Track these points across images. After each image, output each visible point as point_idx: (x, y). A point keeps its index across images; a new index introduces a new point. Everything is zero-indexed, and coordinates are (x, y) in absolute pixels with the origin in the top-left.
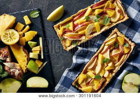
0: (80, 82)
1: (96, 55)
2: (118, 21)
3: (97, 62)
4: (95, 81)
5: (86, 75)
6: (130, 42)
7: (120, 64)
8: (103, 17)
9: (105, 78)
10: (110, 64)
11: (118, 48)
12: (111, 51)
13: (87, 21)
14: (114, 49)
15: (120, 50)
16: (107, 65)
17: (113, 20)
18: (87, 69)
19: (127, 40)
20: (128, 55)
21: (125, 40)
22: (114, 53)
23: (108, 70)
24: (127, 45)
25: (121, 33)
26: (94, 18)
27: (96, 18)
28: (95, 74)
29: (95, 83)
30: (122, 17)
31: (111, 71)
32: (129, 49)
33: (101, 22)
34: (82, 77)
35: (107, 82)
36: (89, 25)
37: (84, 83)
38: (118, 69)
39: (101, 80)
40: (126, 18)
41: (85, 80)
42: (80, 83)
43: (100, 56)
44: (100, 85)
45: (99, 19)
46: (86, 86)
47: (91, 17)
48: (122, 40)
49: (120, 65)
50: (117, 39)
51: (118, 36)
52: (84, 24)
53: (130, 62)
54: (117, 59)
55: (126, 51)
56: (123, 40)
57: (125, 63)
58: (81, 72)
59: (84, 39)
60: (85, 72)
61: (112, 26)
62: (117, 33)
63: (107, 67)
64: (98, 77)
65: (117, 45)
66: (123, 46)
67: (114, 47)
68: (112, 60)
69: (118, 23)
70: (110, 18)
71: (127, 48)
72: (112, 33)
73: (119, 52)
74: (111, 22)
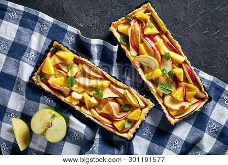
0: (60, 54)
1: (108, 76)
2: (167, 108)
3: (96, 78)
4: (63, 78)
5: (73, 62)
6: (133, 130)
7: (96, 116)
8: (171, 83)
9: (70, 94)
10: (94, 101)
11: (121, 111)
12: (115, 100)
13: (162, 56)
14: (120, 105)
15: (118, 115)
16: (91, 96)
17: (167, 99)
18: (83, 64)
19: (137, 126)
20: (112, 130)
21: (135, 122)
22: (114, 105)
23: (83, 98)
24: (128, 126)
25: (148, 114)
26: (169, 67)
27: (168, 72)
28: (75, 77)
29: (60, 78)
30: (173, 113)
31: (82, 103)
32: (122, 130)
33: (163, 80)
34: (69, 55)
35: (63, 98)
36: (155, 60)
37: (58, 61)
38: (87, 113)
39: (66, 88)
40: (173, 121)
41: (63, 62)
42: (57, 53)
43: (106, 83)
44: (57, 87)
45: (167, 77)
46: (54, 64)
47: (169, 63)
48: (136, 117)
49: (94, 118)
50: (137, 108)
51: (142, 109)
52: (157, 52)
53: (100, 133)
54: (104, 110)
55: (117, 125)
56: (136, 119)
57: (98, 125)
58: (77, 54)
59: (131, 54)
60: (76, 61)
61: (157, 99)
62: (145, 107)
63: (89, 95)
64: (70, 81)
65: (127, 109)
66: (125, 119)
67: (124, 104)
68: (102, 102)
69: (163, 107)
70: (170, 94)
71: (123, 127)
72: (145, 99)
73: (115, 114)
74: (164, 95)
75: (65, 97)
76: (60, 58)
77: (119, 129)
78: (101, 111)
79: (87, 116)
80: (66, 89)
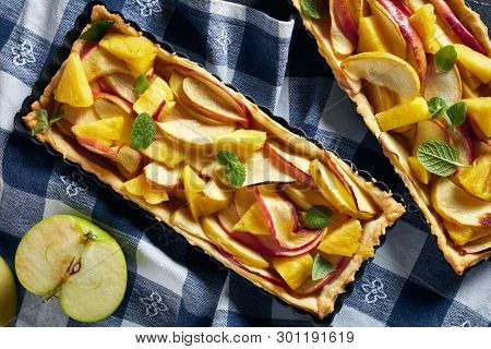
0: (112, 44)
1: (260, 115)
2: (441, 219)
3: (225, 122)
4: (119, 121)
5: (150, 72)
6: (336, 288)
7: (218, 242)
8: (457, 143)
9: (140, 171)
10: (215, 193)
11: (301, 227)
12: (280, 191)
13: (429, 56)
14: (297, 209)
15: (290, 238)
16: (207, 179)
17: (443, 193)
18: (183, 77)
19: (348, 274)
20: (268, 285)
21: (343, 262)
22: (277, 208)
23: (181, 184)
24: (319, 274)
25: (382, 238)
26: (450, 92)
27: (449, 105)
28: (156, 117)
29: (108, 121)
30: (459, 238)
31: (176, 200)
32: (299, 288)
33: (431, 131)
34: (139, 49)
35: (117, 184)
36: (411, 69)
37: (105, 67)
38: (193, 233)
39: (126, 150)
40: (459, 261)
41: (122, 70)
42: (104, 43)
43: (257, 138)
44: (100, 146)
45: (444, 121)
46: (93, 76)
47: (451, 79)
48: (346, 246)
49: (215, 247)
50: (349, 218)
51: (364, 222)
52: (416, 43)
53: (232, 296)
54: (246, 223)
55: (288, 271)
56: (346, 252)
57: (224, 270)
58: (164, 47)
59: (335, 48)
60: (162, 69)
61: (413, 191)
62: (376, 217)
63: (201, 176)
64: (141, 130)
65: (318, 221)
66: (313, 252)
67: (308, 206)
68: (240, 197)
69: (431, 218)
70: (453, 178)
71: (306, 277)
72: (376, 192)
73: (280, 236)
74: (435, 180)
75: (124, 180)
76: (112, 57)
77: (293, 284)
78: (237, 227)
79: (193, 241)
80: (126, 155)
